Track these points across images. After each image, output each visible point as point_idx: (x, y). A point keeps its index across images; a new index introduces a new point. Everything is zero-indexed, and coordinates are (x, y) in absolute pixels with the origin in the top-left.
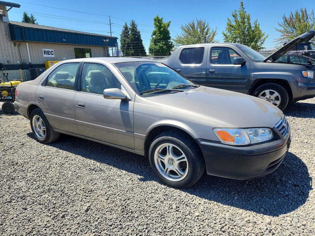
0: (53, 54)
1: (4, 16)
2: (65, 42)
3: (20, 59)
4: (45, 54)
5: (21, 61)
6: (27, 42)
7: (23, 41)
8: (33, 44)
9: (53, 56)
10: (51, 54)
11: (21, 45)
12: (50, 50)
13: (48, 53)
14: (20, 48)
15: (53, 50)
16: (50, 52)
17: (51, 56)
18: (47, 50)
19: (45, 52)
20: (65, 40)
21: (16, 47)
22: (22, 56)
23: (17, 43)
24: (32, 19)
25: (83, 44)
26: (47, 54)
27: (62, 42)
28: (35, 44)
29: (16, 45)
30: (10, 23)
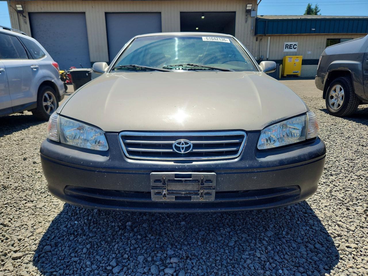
0: (296, 48)
1: (254, 10)
2: (314, 32)
3: (259, 54)
4: (286, 48)
5: (259, 56)
6: (269, 36)
7: (264, 35)
8: (275, 38)
9: (296, 50)
10: (293, 48)
11: (263, 40)
12: (293, 43)
13: (290, 47)
14: (261, 42)
15: (296, 43)
16: (293, 46)
17: (293, 50)
18: (289, 43)
19: (287, 46)
20: (314, 29)
21: (257, 42)
22: (260, 51)
23: (259, 38)
24: (316, 10)
25: (341, 33)
26: (288, 48)
27: (311, 32)
28: (278, 37)
29: (258, 39)
30: (257, 17)
